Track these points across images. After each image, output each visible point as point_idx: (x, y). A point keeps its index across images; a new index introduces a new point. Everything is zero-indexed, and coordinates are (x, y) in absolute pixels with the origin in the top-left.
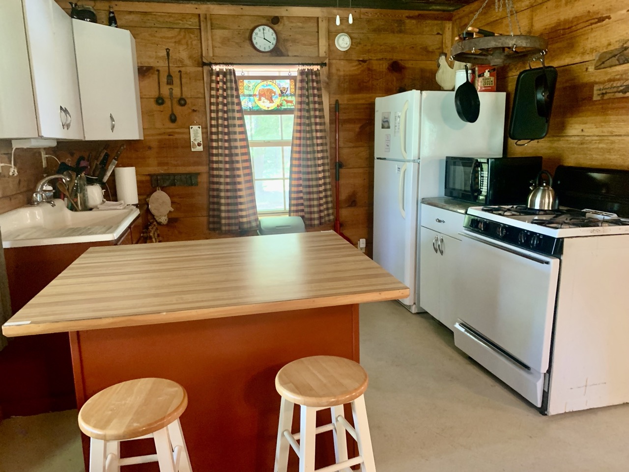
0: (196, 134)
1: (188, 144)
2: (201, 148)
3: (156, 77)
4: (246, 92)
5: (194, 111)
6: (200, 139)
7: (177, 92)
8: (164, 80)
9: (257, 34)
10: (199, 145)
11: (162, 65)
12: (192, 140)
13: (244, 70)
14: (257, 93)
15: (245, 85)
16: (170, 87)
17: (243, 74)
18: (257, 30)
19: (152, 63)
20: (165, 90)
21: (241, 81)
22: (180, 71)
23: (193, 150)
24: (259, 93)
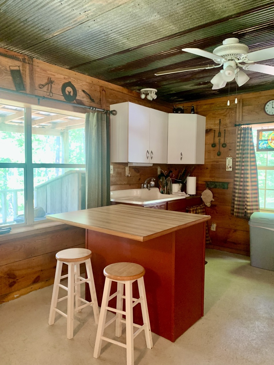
0: (229, 161)
1: (224, 167)
2: (231, 169)
3: (213, 134)
4: (263, 138)
5: (230, 150)
6: (231, 165)
7: (222, 141)
8: (217, 135)
9: (268, 106)
10: (230, 167)
11: (217, 128)
12: (227, 165)
13: (263, 126)
14: (270, 139)
15: (263, 135)
16: (219, 138)
17: (262, 128)
18: (268, 104)
19: (212, 127)
20: (217, 140)
21: (261, 132)
22: (225, 130)
23: (227, 170)
24: (271, 138)
